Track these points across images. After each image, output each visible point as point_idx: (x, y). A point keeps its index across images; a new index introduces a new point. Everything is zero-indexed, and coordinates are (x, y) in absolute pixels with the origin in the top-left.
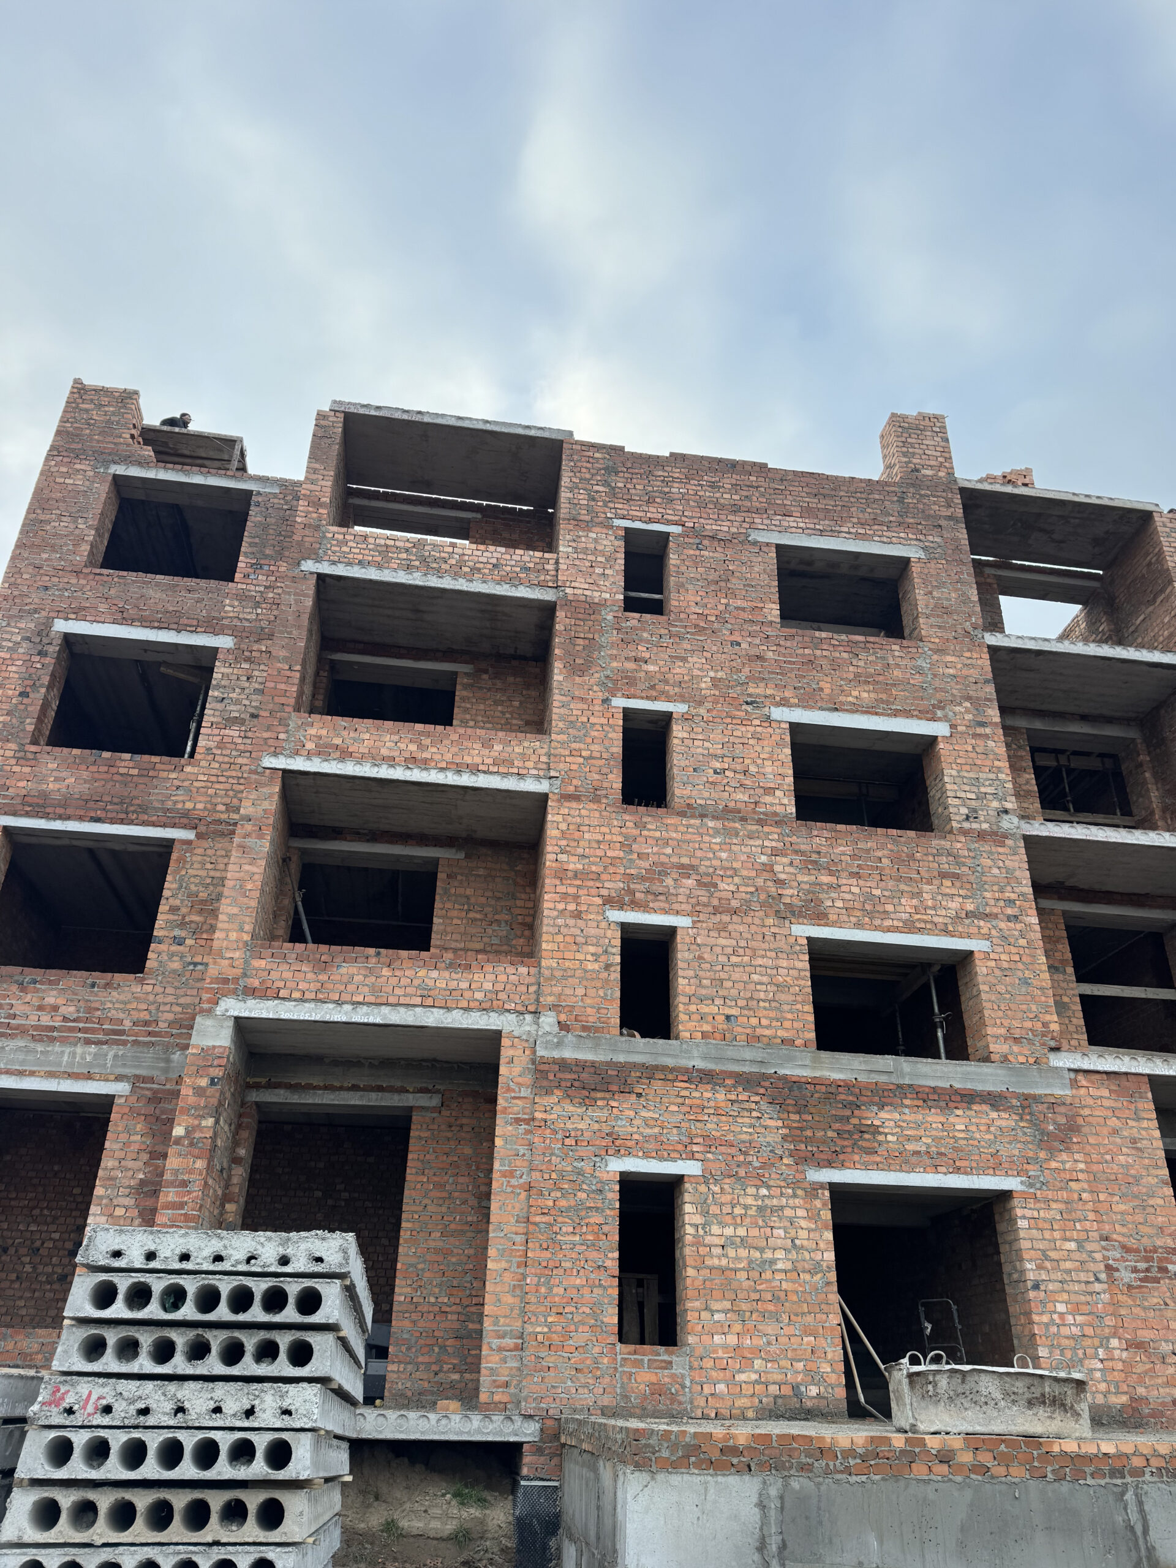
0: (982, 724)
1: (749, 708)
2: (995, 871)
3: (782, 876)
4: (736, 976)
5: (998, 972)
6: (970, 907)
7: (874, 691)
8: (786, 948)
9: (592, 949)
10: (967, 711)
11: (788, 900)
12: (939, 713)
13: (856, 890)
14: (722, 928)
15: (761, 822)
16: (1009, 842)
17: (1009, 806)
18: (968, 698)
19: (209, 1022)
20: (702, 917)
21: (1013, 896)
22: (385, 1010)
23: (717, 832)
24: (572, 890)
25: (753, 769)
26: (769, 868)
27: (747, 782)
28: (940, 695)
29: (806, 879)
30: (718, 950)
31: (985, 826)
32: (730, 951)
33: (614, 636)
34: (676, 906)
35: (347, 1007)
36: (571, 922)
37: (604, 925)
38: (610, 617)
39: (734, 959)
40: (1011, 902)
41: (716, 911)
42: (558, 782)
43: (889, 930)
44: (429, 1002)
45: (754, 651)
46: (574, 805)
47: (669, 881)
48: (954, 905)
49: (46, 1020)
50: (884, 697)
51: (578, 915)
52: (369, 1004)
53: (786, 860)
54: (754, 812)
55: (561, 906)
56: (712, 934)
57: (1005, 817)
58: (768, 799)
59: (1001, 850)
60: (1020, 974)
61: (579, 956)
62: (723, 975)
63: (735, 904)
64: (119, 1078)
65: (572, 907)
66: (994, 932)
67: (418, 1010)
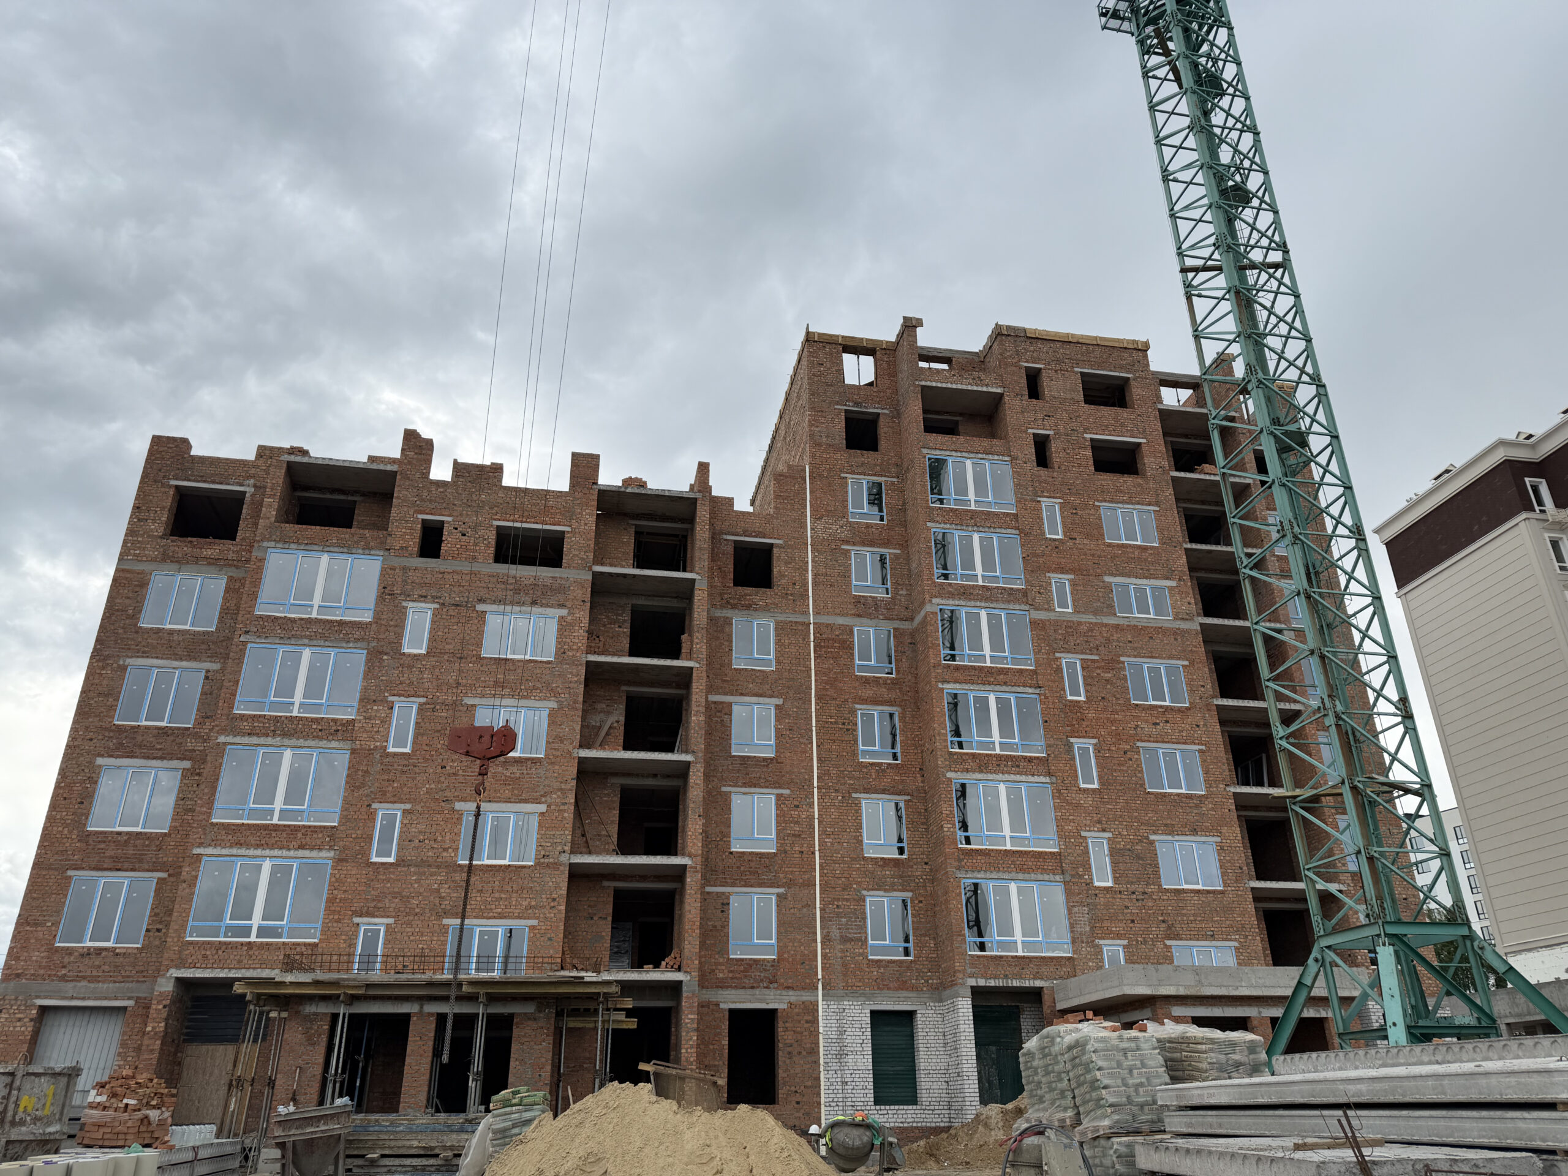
0: (564, 804)
1: (443, 804)
2: (551, 884)
3: (443, 894)
4: (410, 946)
5: (538, 935)
6: (533, 903)
8: (438, 931)
9: (343, 937)
10: (559, 797)
11: (443, 906)
12: (543, 799)
13: (478, 899)
14: (409, 924)
15: (438, 867)
16: (562, 868)
17: (566, 848)
18: (561, 790)
19: (164, 980)
20: (400, 918)
21: (556, 896)
22: (243, 971)
23: (415, 873)
24: (337, 909)
25: (439, 838)
26: (438, 891)
27: (436, 846)
28: (546, 789)
29: (455, 895)
30: (405, 934)
31: (551, 860)
32: (410, 934)
33: (379, 767)
34: (388, 914)
35: (226, 970)
36: (335, 925)
37: (351, 925)
38: (378, 756)
39: (412, 938)
40: (554, 900)
41: (407, 914)
42: (338, 852)
43: (490, 918)
44: (264, 966)
45: (453, 771)
46: (345, 864)
47: (387, 900)
48: (525, 903)
49: (95, 973)
51: (338, 921)
52: (236, 968)
53: (447, 886)
54: (436, 862)
55: (331, 917)
56: (404, 926)
57: (563, 855)
58: (445, 854)
59: (556, 872)
60: (549, 936)
61: (337, 941)
62: (405, 946)
63: (417, 910)
64: (129, 998)
65: (336, 917)
66: (541, 916)
67: (259, 970)
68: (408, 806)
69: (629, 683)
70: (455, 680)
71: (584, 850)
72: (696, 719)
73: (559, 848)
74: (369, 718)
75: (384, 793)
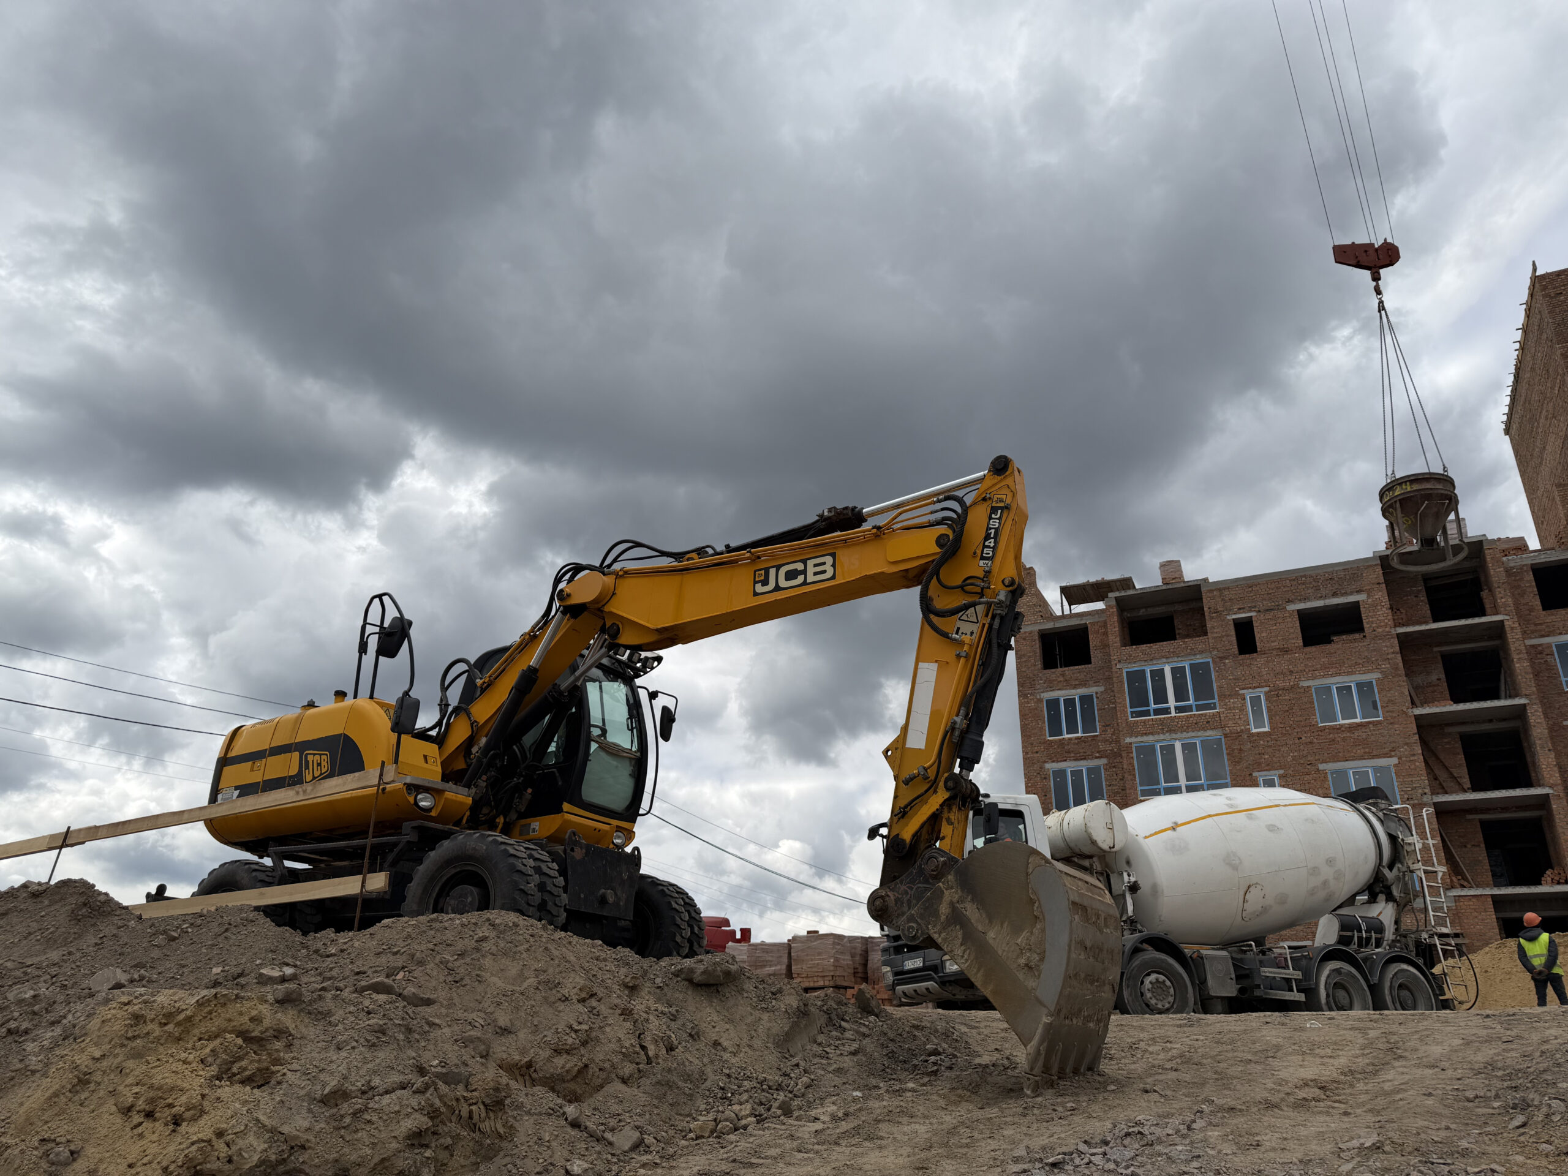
0: (1414, 755)
1: (1309, 767)
7: (1364, 748)
10: (1406, 750)
12: (1393, 754)
16: (1428, 807)
17: (1426, 791)
18: (1406, 744)
28: (1393, 745)
31: (1416, 802)
33: (1249, 745)
45: (1309, 740)
50: (1367, 750)
57: (1425, 796)
68: (1281, 772)
69: (1440, 644)
70: (1288, 669)
71: (1440, 791)
72: (1521, 666)
73: (1420, 791)
74: (1230, 709)
75: (1259, 764)
